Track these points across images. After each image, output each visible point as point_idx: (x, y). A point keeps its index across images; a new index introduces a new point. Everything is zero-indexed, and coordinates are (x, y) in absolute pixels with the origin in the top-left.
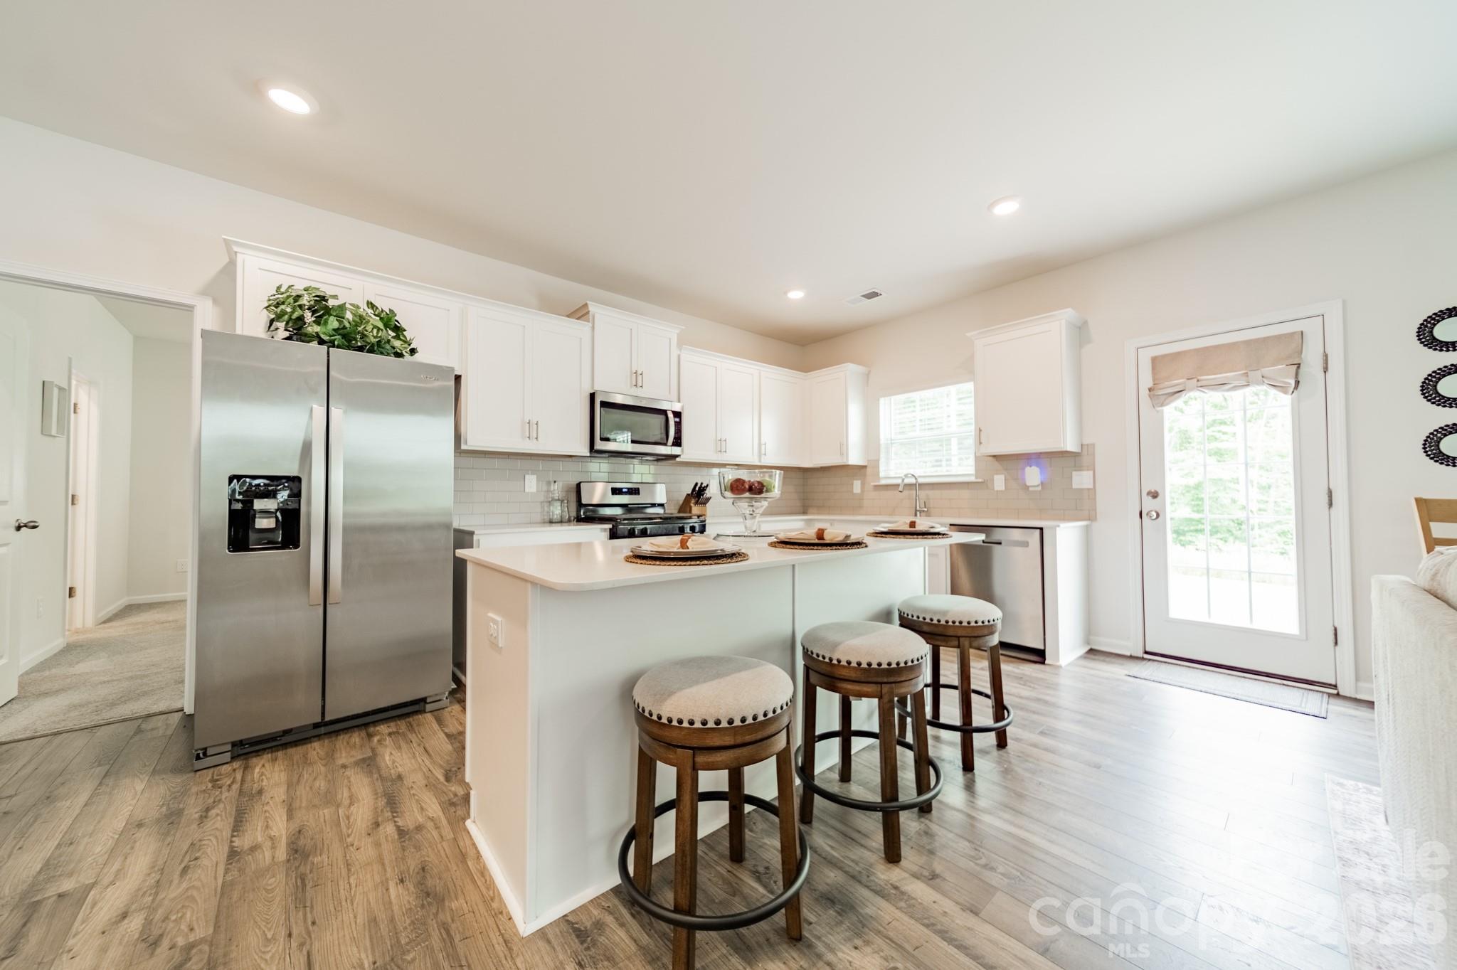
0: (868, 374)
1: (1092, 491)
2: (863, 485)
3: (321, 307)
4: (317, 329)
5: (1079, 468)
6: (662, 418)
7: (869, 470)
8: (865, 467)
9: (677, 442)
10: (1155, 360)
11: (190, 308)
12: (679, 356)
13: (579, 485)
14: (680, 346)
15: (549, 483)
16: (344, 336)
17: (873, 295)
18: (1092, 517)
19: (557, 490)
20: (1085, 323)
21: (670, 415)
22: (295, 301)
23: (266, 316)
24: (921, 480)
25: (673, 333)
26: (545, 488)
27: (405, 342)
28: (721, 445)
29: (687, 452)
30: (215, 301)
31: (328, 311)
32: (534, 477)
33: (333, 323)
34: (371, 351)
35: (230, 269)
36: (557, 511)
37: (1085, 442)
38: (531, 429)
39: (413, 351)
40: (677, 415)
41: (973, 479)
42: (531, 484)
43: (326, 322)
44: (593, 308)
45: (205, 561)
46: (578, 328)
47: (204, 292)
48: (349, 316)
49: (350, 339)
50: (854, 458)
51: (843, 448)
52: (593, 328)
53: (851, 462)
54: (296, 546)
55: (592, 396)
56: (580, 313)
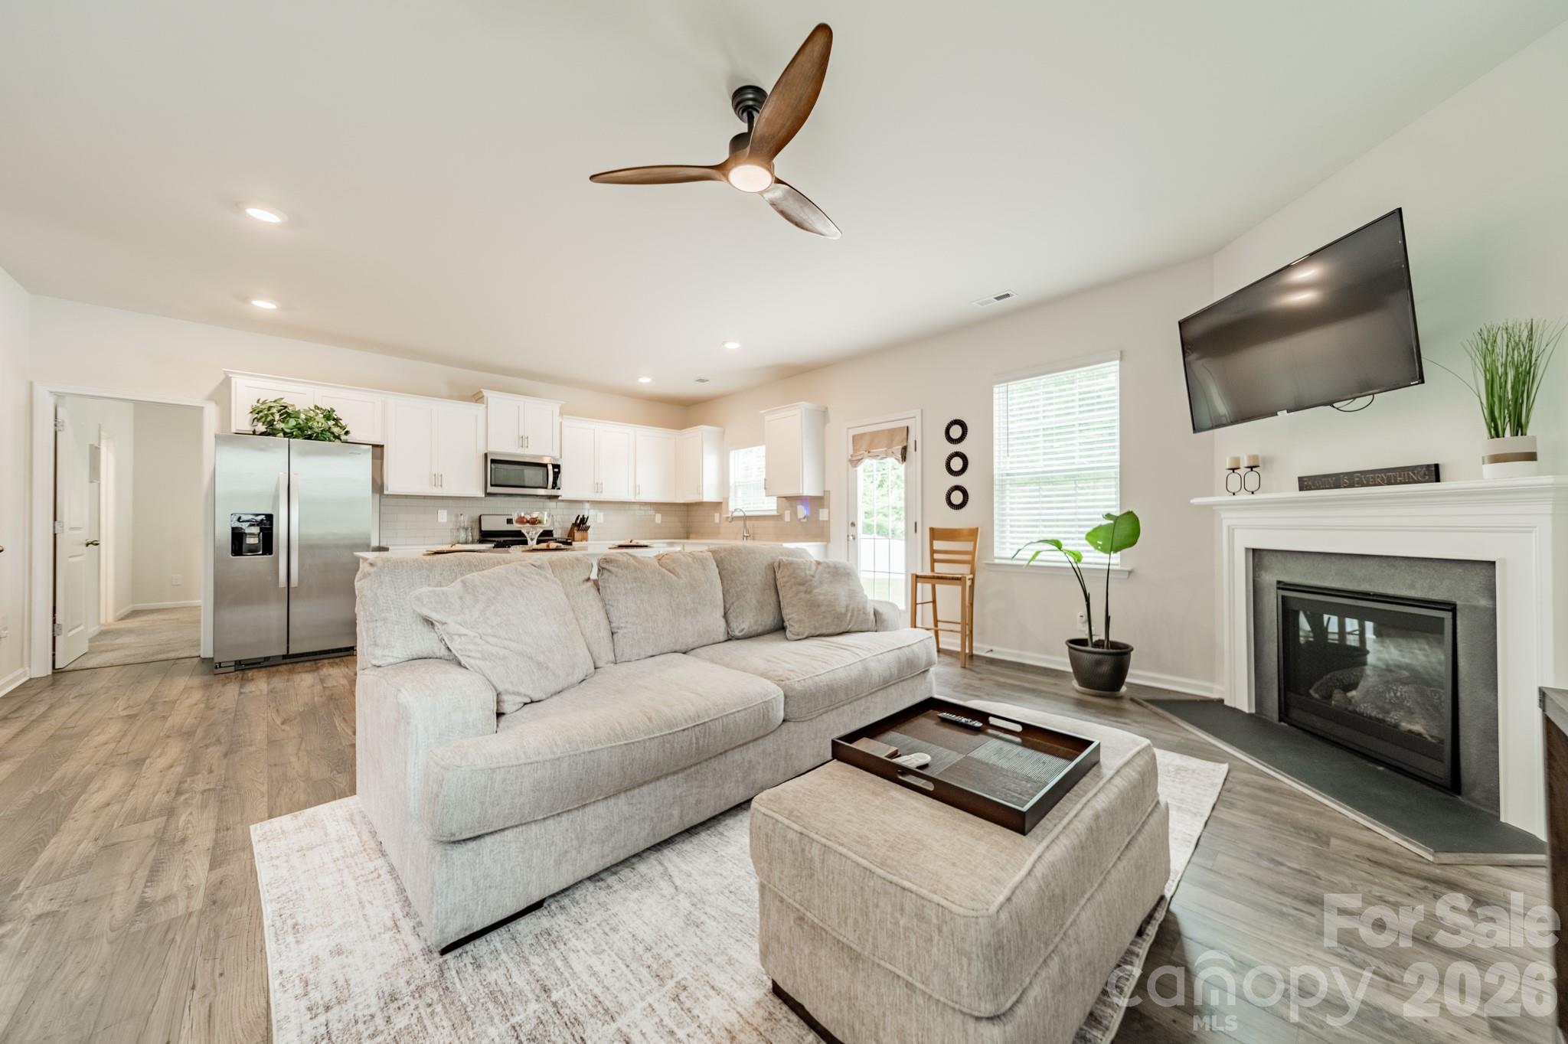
0: (724, 433)
1: (829, 521)
2: (720, 516)
3: (286, 414)
4: (282, 425)
5: (823, 507)
6: (544, 469)
7: (724, 505)
8: (721, 503)
9: (555, 486)
10: (854, 437)
11: (201, 408)
12: (561, 423)
13: (480, 517)
14: (561, 414)
15: (457, 516)
16: (299, 429)
17: (702, 381)
18: (828, 541)
19: (464, 520)
20: (827, 409)
21: (550, 467)
22: (269, 410)
23: (250, 417)
24: (747, 514)
25: (555, 407)
26: (454, 519)
27: (341, 427)
28: (598, 487)
29: (566, 491)
30: (217, 404)
31: (289, 415)
32: (446, 511)
33: (292, 422)
34: (317, 439)
35: (226, 383)
36: (462, 536)
37: (827, 489)
38: (437, 479)
39: (347, 433)
40: (556, 466)
41: (775, 513)
42: (443, 516)
43: (288, 422)
44: (486, 393)
45: (217, 560)
46: (475, 409)
47: (210, 398)
48: (303, 416)
49: (305, 432)
50: (709, 495)
51: (700, 489)
52: (487, 407)
53: (706, 499)
54: (271, 553)
55: (486, 455)
56: (478, 398)
